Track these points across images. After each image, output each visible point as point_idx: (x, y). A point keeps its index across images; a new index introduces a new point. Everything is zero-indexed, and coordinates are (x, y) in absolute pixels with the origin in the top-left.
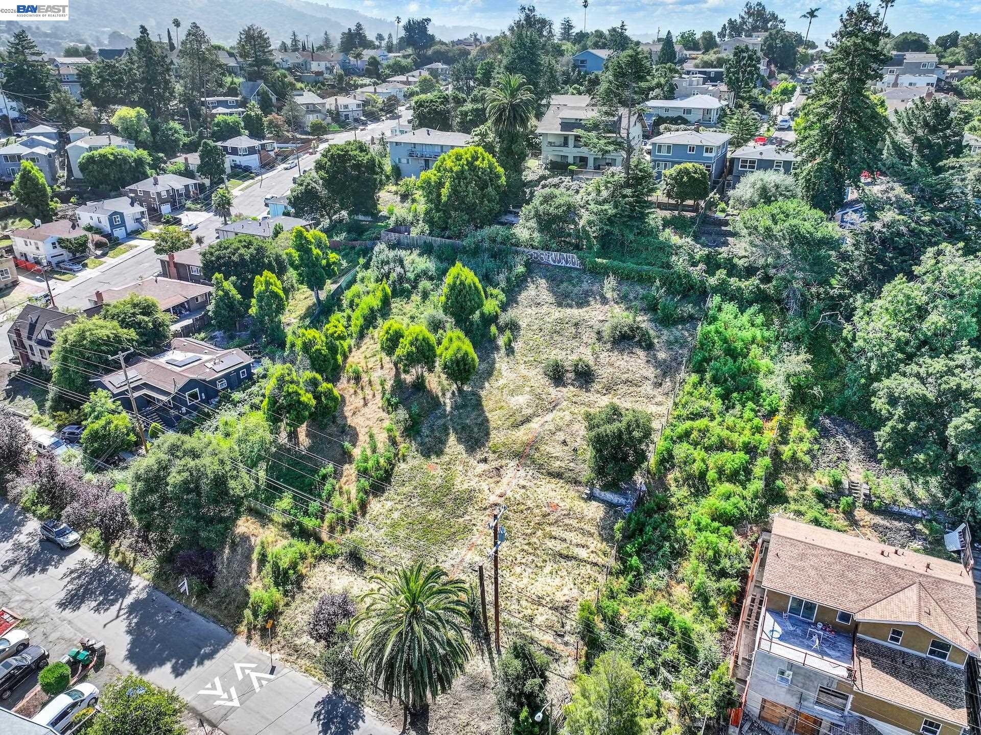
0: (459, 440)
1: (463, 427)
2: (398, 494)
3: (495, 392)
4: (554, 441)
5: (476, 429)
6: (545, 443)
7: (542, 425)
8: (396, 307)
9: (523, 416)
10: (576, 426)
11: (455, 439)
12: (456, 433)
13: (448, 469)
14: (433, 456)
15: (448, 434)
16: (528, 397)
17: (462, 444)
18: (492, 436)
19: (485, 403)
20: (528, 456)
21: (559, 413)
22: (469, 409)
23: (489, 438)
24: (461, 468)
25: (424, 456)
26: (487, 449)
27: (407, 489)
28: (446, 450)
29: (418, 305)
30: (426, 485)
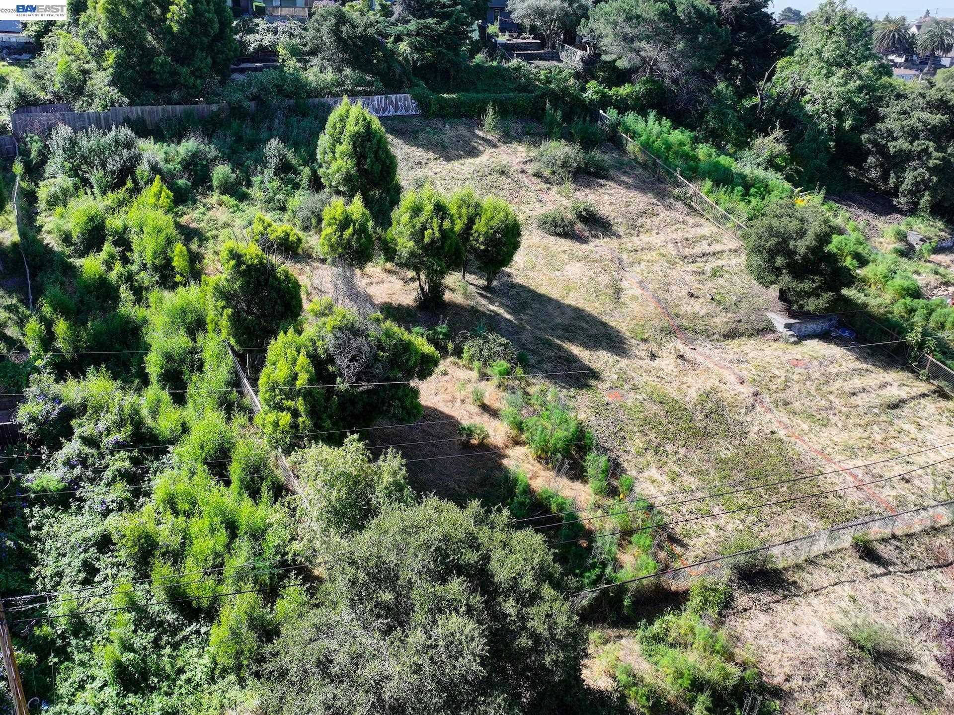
0: (585, 346)
1: (565, 330)
2: (640, 454)
3: (531, 274)
4: (680, 298)
5: (584, 325)
6: (676, 306)
7: (643, 288)
8: (197, 219)
9: (606, 286)
10: (674, 273)
11: (581, 349)
12: (570, 341)
13: (635, 388)
14: (593, 382)
15: (560, 348)
16: (579, 264)
17: (598, 349)
18: (613, 324)
19: (542, 290)
20: (680, 327)
21: (637, 268)
22: (536, 306)
23: (612, 328)
24: (646, 377)
25: (581, 388)
26: (633, 341)
27: (638, 442)
28: (593, 366)
29: (237, 206)
30: (646, 421)
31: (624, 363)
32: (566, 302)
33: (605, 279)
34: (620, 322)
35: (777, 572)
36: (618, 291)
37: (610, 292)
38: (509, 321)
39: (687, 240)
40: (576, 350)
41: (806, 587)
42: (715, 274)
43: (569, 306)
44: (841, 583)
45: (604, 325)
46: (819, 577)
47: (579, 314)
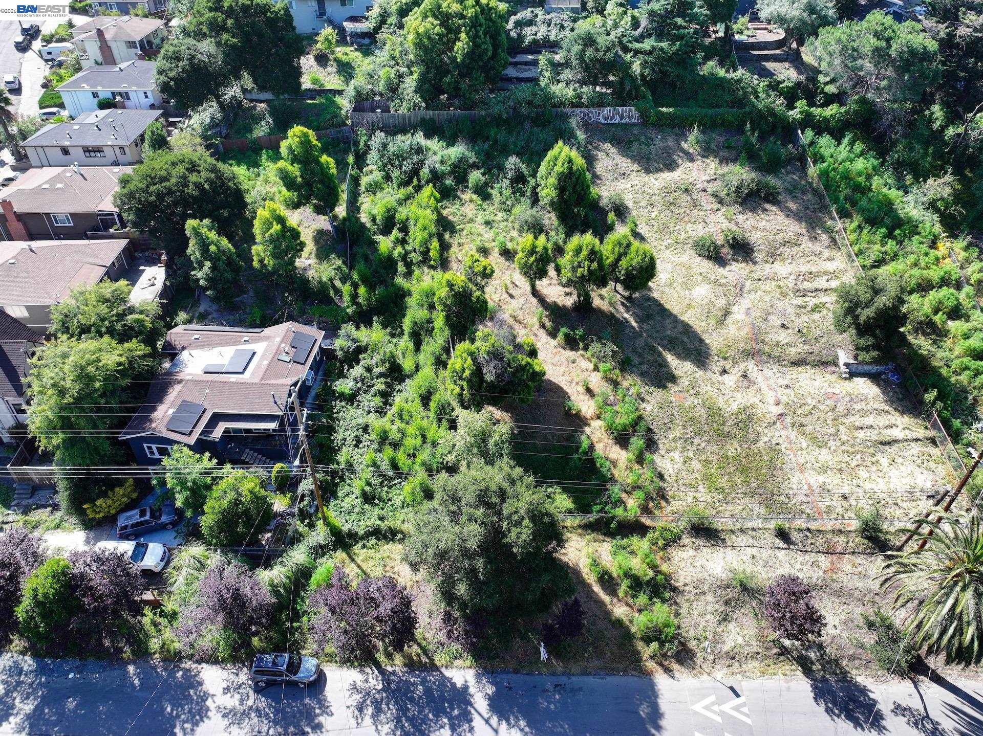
0: (679, 356)
1: (670, 341)
2: (674, 441)
3: (667, 290)
4: (773, 327)
5: (686, 340)
6: (766, 333)
7: (747, 314)
8: (453, 214)
9: (719, 309)
10: (780, 305)
11: (674, 357)
12: (669, 350)
13: (697, 394)
14: (669, 385)
15: (660, 354)
16: (707, 287)
17: (686, 360)
18: (707, 341)
19: (668, 306)
20: (759, 351)
21: (752, 296)
22: (658, 318)
23: (706, 344)
24: (709, 388)
25: (659, 387)
26: (716, 358)
27: (677, 432)
28: (676, 372)
29: (481, 205)
30: (692, 420)
31: (700, 373)
32: (682, 318)
33: (721, 302)
34: (714, 341)
35: (717, 531)
36: (727, 313)
37: (720, 314)
38: (633, 328)
39: (810, 273)
40: (670, 358)
41: (729, 543)
42: (816, 309)
43: (683, 322)
44: (753, 546)
45: (701, 341)
46: (741, 540)
47: (687, 328)
